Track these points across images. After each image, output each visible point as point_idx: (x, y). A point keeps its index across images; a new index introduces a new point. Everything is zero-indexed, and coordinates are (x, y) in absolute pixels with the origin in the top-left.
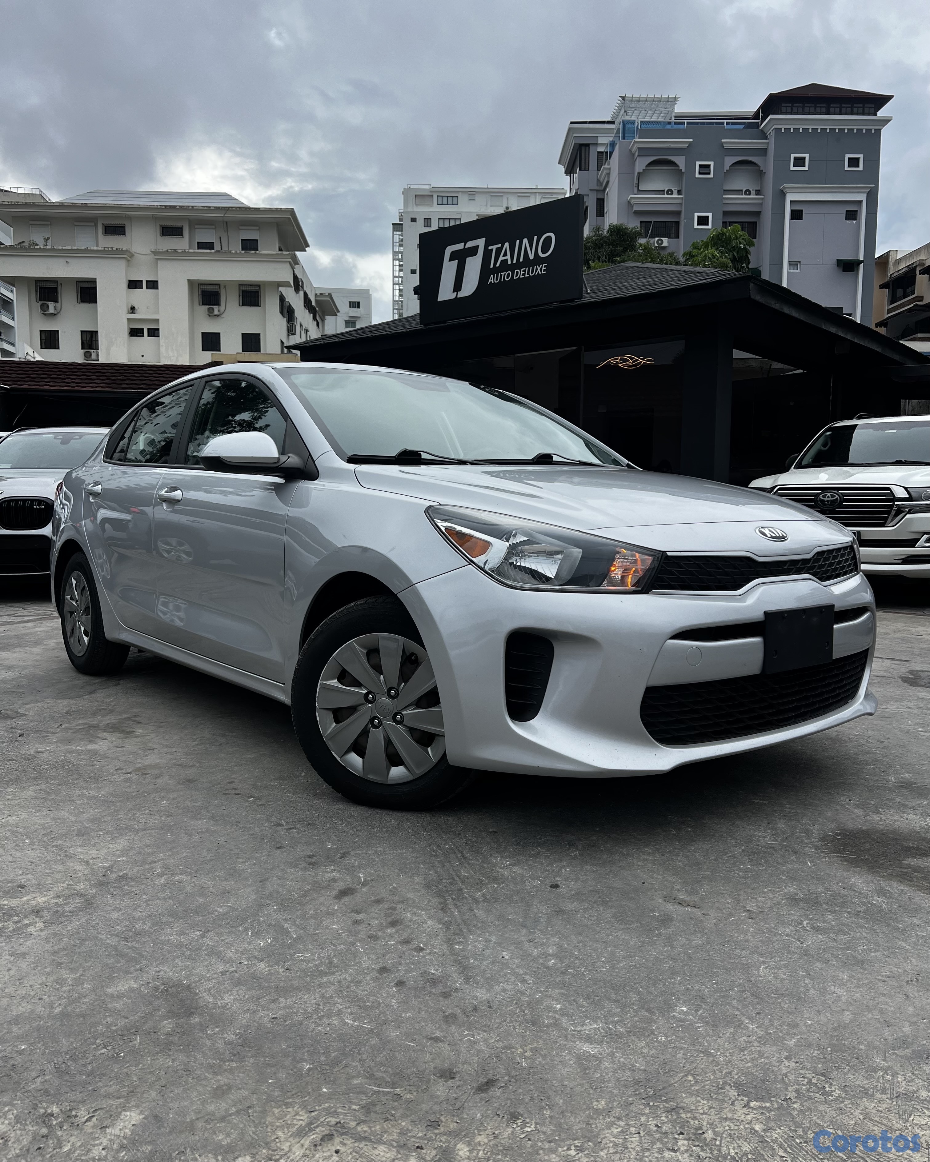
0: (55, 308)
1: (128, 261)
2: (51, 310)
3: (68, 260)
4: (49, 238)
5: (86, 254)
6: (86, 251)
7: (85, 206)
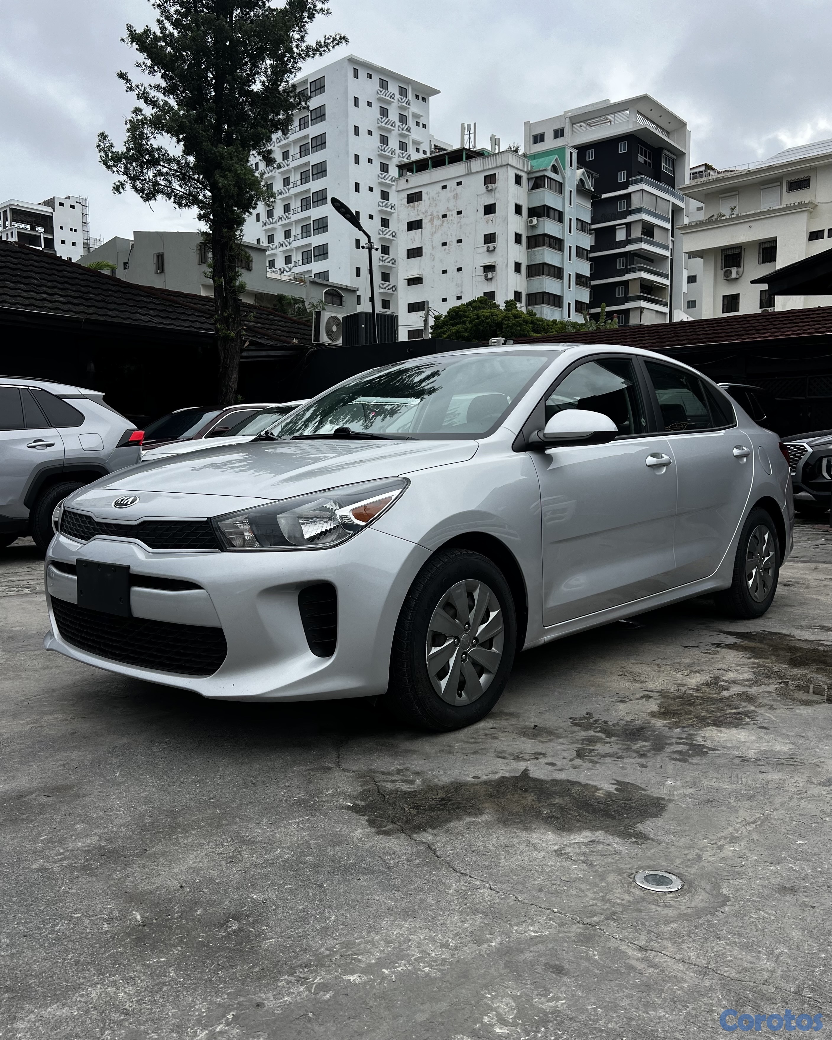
0: (737, 273)
1: (811, 212)
2: (734, 275)
3: (751, 224)
4: (735, 207)
5: (770, 214)
6: (769, 211)
7: (771, 168)
